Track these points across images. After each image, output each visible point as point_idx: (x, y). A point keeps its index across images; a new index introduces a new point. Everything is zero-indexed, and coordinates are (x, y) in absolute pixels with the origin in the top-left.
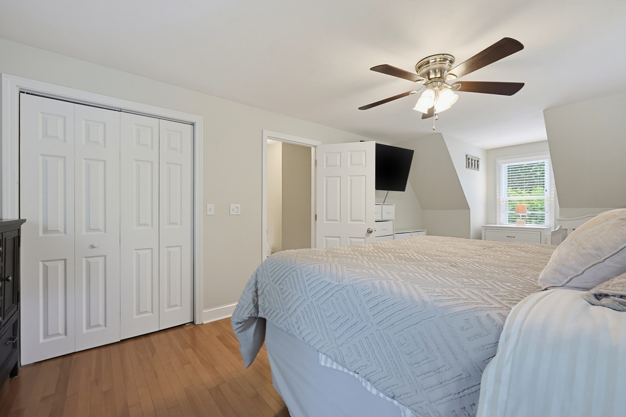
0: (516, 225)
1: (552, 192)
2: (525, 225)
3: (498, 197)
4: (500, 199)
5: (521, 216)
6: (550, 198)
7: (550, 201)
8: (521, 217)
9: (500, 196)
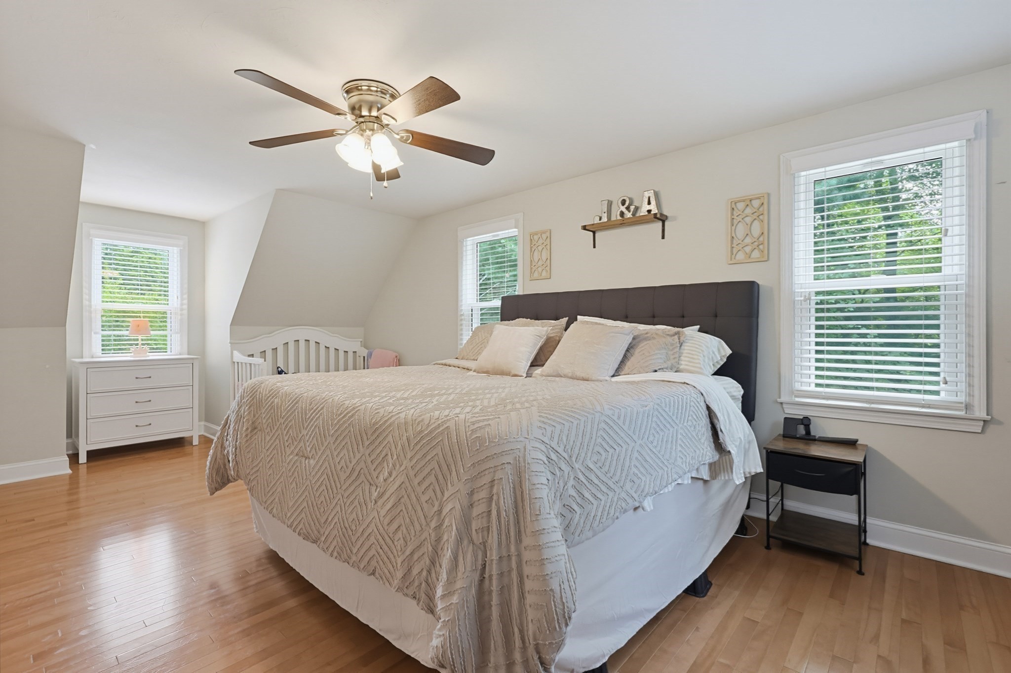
0: (131, 357)
1: (184, 301)
2: (149, 356)
3: (86, 303)
4: (90, 306)
5: (140, 340)
6: (182, 310)
7: (181, 315)
8: (140, 342)
9: (90, 300)
